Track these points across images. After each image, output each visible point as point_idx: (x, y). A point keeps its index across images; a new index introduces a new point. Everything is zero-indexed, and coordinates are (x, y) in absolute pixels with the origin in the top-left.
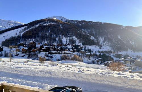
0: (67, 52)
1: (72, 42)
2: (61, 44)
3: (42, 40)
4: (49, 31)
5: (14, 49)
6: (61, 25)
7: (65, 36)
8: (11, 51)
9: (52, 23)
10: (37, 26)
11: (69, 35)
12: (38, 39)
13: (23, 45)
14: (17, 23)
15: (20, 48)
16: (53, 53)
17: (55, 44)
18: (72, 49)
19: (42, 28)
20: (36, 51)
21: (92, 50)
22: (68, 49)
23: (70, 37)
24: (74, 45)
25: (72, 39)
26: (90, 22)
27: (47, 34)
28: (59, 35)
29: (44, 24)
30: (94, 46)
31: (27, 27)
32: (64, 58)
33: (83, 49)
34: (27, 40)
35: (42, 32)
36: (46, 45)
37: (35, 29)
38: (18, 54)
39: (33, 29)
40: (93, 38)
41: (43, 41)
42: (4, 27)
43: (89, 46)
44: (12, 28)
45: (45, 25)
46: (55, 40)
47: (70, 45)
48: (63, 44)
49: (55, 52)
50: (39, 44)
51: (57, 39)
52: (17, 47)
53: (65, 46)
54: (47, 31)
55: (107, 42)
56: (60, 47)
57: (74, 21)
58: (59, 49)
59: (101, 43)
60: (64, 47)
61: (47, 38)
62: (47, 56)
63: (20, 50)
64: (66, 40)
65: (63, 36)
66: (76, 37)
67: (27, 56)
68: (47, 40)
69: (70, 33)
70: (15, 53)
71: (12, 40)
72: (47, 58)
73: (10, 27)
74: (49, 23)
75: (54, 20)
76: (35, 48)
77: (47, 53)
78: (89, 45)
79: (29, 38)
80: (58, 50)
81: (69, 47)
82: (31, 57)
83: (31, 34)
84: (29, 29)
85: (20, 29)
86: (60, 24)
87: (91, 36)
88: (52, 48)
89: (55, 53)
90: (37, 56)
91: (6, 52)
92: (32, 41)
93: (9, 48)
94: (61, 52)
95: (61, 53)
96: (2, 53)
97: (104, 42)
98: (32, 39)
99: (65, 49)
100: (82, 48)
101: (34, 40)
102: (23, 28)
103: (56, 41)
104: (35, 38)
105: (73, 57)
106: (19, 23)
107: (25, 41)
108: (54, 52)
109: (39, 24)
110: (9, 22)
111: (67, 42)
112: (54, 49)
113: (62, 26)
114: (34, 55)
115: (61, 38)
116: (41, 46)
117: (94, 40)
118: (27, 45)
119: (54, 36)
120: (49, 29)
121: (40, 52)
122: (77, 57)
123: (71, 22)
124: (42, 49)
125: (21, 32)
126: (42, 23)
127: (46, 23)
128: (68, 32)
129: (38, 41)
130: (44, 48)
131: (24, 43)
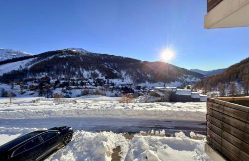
0: (89, 87)
1: (95, 75)
2: (81, 78)
3: (57, 74)
4: (67, 64)
5: (18, 86)
6: (81, 58)
7: (86, 70)
8: (12, 89)
9: (71, 55)
10: (51, 58)
12: (53, 73)
13: (31, 80)
14: (21, 54)
15: (28, 85)
16: (72, 89)
17: (75, 78)
18: (94, 83)
19: (57, 60)
20: (50, 87)
21: (115, 83)
22: (90, 83)
23: (92, 70)
24: (96, 79)
25: (94, 72)
26: (112, 56)
27: (64, 67)
28: (79, 68)
29: (60, 55)
30: (117, 79)
31: (37, 59)
32: (85, 94)
33: (106, 82)
34: (37, 74)
35: (57, 64)
36: (63, 79)
37: (49, 62)
38: (24, 92)
39: (45, 62)
40: (116, 72)
41: (60, 76)
43: (112, 80)
44: (14, 59)
45: (61, 57)
47: (92, 79)
48: (84, 78)
49: (75, 87)
50: (54, 79)
51: (77, 73)
52: (22, 84)
53: (86, 80)
54: (65, 64)
55: (128, 75)
56: (80, 82)
57: (96, 54)
59: (123, 76)
61: (64, 72)
62: (64, 92)
63: (27, 87)
64: (87, 75)
65: (84, 69)
66: (99, 71)
67: (37, 94)
68: (64, 74)
69: (92, 67)
70: (20, 91)
71: (14, 75)
72: (65, 94)
73: (11, 58)
74: (67, 55)
75: (72, 51)
76: (49, 84)
77: (65, 88)
79: (40, 72)
80: (77, 85)
81: (91, 81)
82: (43, 94)
83: (43, 68)
84: (39, 62)
85: (26, 61)
87: (114, 70)
88: (70, 83)
89: (74, 89)
90: (52, 93)
91: (4, 90)
92: (44, 75)
93: (9, 85)
94: (81, 87)
97: (126, 75)
98: (44, 73)
99: (86, 84)
100: (105, 82)
101: (46, 74)
102: (31, 60)
103: (76, 75)
104: (48, 71)
105: (95, 91)
107: (35, 75)
108: (73, 87)
109: (54, 56)
110: (9, 52)
111: (88, 75)
112: (74, 84)
113: (83, 59)
114: (47, 91)
115: (82, 72)
116: (56, 82)
118: (36, 81)
119: (72, 69)
120: (67, 62)
121: (55, 88)
122: (100, 91)
123: (93, 55)
124: (58, 85)
125: (28, 64)
126: (57, 55)
127: (63, 55)
128: (90, 66)
129: (52, 75)
130: (60, 83)
131: (33, 78)
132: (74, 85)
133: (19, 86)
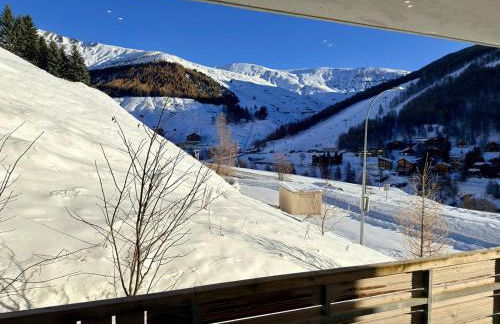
3: (475, 128)
5: (374, 161)
10: (457, 73)
12: (459, 125)
13: (400, 146)
14: (382, 74)
15: (393, 158)
19: (478, 80)
20: (450, 170)
29: (488, 61)
31: (418, 83)
34: (416, 129)
35: (477, 95)
36: (493, 147)
38: (386, 178)
39: (438, 89)
41: (482, 135)
42: (344, 91)
44: (367, 90)
45: (493, 64)
50: (463, 144)
52: (382, 154)
62: (497, 196)
63: (391, 163)
70: (376, 172)
73: (362, 88)
79: (425, 123)
83: (432, 108)
84: (423, 91)
85: (392, 93)
90: (455, 191)
91: (349, 166)
92: (434, 131)
93: (357, 156)
96: (338, 169)
98: (435, 126)
101: (441, 128)
104: (446, 121)
106: (390, 71)
107: (411, 132)
109: (467, 66)
116: (469, 155)
118: (414, 148)
121: (465, 176)
124: (477, 167)
125: (396, 102)
126: (479, 60)
129: (457, 133)
130: (483, 161)
131: (405, 140)
133: (376, 159)
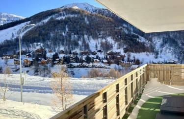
0: (98, 65)
1: (107, 47)
2: (87, 51)
3: (55, 44)
4: (67, 30)
6: (86, 19)
7: (93, 38)
8: (6, 64)
9: (71, 16)
10: (46, 21)
11: (101, 36)
12: (49, 43)
13: (24, 53)
14: (12, 17)
16: (75, 67)
17: (78, 51)
18: (106, 59)
19: (54, 24)
21: (141, 61)
23: (103, 38)
24: (109, 52)
25: (106, 41)
27: (63, 34)
28: (83, 35)
29: (57, 16)
30: (145, 53)
33: (126, 59)
34: (31, 45)
35: (54, 30)
36: (62, 52)
37: (43, 27)
38: (19, 69)
39: (39, 27)
41: (58, 47)
43: (135, 54)
44: (5, 25)
45: (59, 18)
46: (76, 44)
47: (103, 53)
48: (90, 51)
49: (78, 64)
50: (50, 51)
51: (80, 43)
52: (15, 57)
53: (94, 53)
54: (64, 29)
55: (167, 45)
56: (85, 56)
58: (84, 59)
59: (157, 47)
60: (92, 56)
61: (63, 41)
64: (94, 45)
65: (91, 37)
66: (113, 39)
67: (32, 72)
68: (63, 44)
69: (102, 32)
70: (14, 67)
71: (7, 46)
74: (66, 16)
75: (74, 9)
76: (45, 58)
77: (65, 66)
78: (136, 52)
79: (35, 42)
80: (82, 61)
81: (101, 55)
82: (39, 73)
83: (37, 35)
86: (85, 16)
87: (140, 37)
88: (72, 58)
89: (77, 67)
92: (38, 46)
93: (3, 59)
94: (87, 65)
95: (88, 67)
97: (162, 46)
98: (39, 43)
99: (94, 60)
100: (123, 57)
101: (42, 44)
103: (79, 47)
104: (44, 41)
105: (108, 73)
106: (15, 16)
107: (29, 46)
108: (76, 64)
109: (49, 18)
111: (96, 47)
112: (77, 60)
113: (89, 21)
114: (44, 69)
115: (87, 41)
116: (53, 56)
117: (144, 43)
118: (30, 54)
119: (74, 37)
120: (67, 26)
121: (53, 65)
122: (116, 72)
123: (104, 12)
124: (57, 61)
126: (54, 16)
127: (61, 15)
128: (99, 31)
129: (48, 46)
130: (59, 58)
131: (26, 50)
132: (77, 62)
133: (13, 60)
